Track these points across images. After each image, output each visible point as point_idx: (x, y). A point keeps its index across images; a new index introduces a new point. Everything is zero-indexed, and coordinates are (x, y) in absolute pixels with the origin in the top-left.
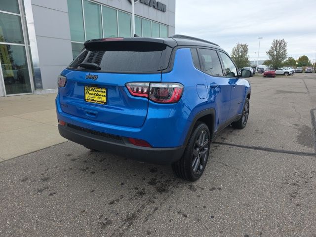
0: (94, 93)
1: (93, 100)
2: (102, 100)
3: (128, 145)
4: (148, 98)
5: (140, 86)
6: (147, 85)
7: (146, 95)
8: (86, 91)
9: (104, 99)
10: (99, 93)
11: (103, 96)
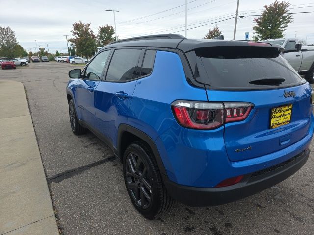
0: (280, 114)
1: (278, 124)
2: (287, 120)
8: (272, 116)
9: (289, 118)
10: (285, 113)
11: (288, 114)
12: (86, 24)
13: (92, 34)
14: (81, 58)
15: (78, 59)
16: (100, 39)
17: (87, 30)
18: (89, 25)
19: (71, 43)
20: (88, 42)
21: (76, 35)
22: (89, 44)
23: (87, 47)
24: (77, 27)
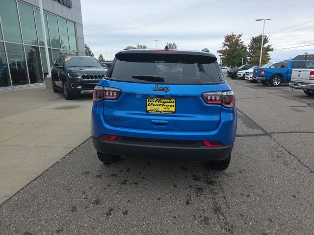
0: (159, 104)
1: (158, 111)
2: (169, 110)
3: (202, 148)
4: (221, 104)
5: (213, 95)
6: (220, 93)
7: (220, 102)
8: (148, 103)
9: (173, 109)
10: (166, 104)
11: (171, 106)
12: (237, 35)
13: (241, 45)
14: (226, 67)
15: (224, 69)
16: (250, 49)
17: (237, 40)
18: (240, 36)
19: (219, 54)
20: (236, 53)
21: (226, 47)
22: (236, 55)
23: (234, 58)
24: (229, 38)
